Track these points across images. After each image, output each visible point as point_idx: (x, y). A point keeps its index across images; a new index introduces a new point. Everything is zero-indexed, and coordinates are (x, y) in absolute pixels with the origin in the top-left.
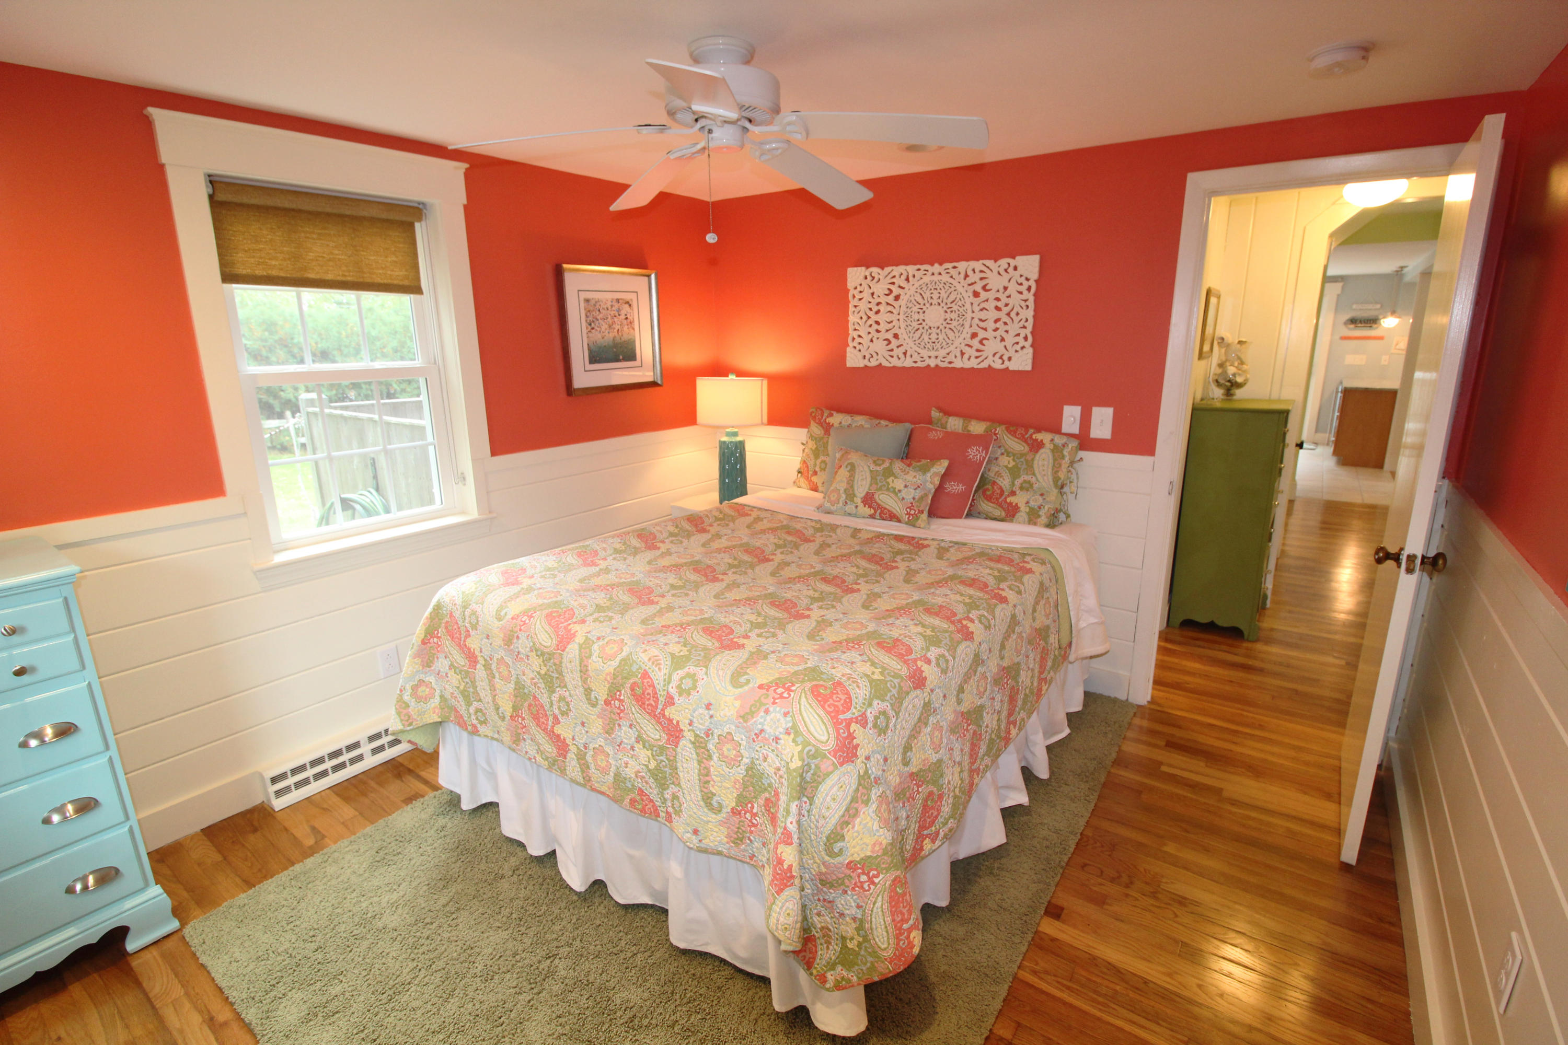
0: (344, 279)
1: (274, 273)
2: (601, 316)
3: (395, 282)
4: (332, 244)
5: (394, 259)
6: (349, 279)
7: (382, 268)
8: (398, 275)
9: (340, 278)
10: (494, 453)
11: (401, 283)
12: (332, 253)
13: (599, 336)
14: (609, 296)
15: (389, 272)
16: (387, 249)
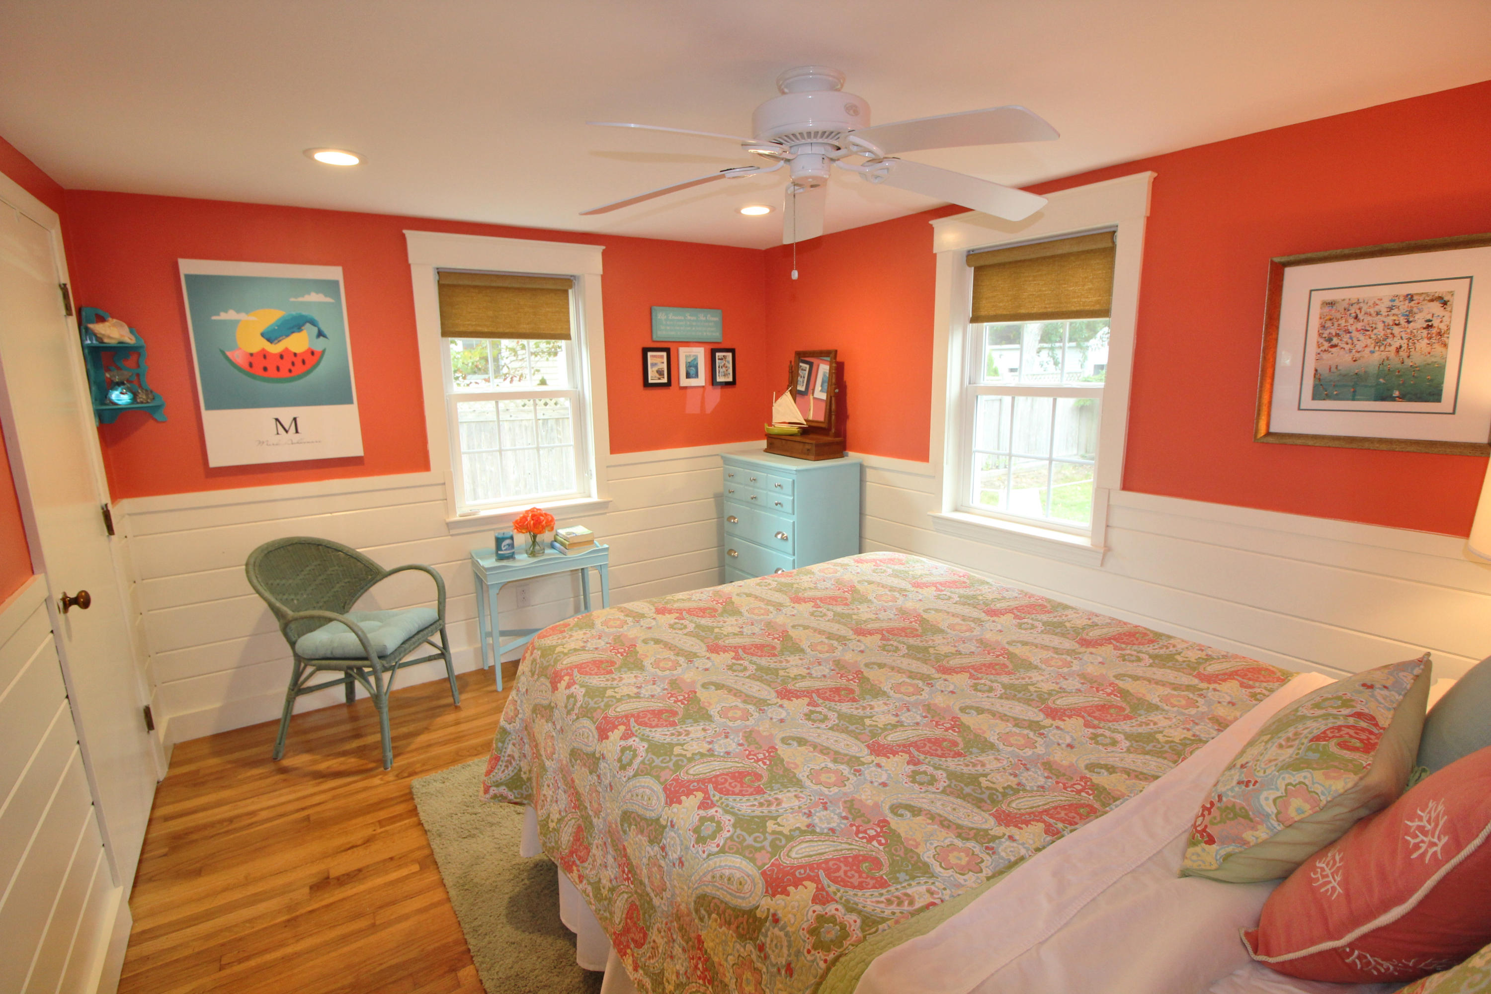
0: (1045, 311)
1: (1000, 312)
2: (1359, 325)
3: (1087, 308)
4: (1041, 283)
5: (1090, 286)
6: (1049, 310)
7: (1078, 297)
8: (1091, 300)
9: (1041, 311)
10: (1127, 485)
11: (1092, 308)
12: (1040, 291)
13: (1348, 358)
14: (1386, 292)
15: (1083, 300)
16: (1086, 278)
